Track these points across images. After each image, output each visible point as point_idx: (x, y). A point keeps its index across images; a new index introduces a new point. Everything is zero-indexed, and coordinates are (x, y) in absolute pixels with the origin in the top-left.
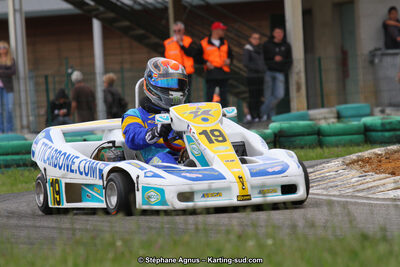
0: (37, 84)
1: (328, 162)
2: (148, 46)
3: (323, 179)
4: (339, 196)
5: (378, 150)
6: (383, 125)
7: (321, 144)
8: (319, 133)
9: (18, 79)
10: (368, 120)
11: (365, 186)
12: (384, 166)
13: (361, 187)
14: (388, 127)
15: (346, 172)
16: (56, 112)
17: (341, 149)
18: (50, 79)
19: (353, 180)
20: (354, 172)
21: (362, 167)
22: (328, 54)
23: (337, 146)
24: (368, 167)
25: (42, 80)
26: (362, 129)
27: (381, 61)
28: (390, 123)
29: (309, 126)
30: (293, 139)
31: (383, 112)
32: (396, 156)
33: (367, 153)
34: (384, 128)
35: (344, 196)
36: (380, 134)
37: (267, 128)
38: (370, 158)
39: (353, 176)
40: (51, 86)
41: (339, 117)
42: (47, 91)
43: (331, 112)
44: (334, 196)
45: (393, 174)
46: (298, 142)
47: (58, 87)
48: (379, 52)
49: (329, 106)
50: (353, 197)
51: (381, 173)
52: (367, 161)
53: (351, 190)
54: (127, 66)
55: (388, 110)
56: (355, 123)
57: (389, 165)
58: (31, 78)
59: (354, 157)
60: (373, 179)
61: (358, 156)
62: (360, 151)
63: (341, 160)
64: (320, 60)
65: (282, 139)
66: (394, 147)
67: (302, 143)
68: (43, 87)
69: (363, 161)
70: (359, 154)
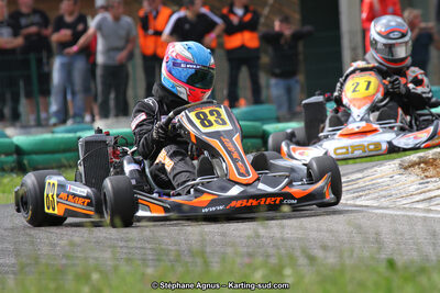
1: (381, 165)
3: (374, 187)
4: (394, 208)
11: (427, 195)
13: (422, 197)
15: (403, 177)
19: (412, 188)
20: (413, 178)
21: (424, 170)
24: (431, 172)
35: (399, 209)
38: (435, 160)
39: (411, 182)
44: (386, 208)
50: (411, 209)
52: (431, 163)
53: (409, 201)
59: (414, 158)
60: (436, 186)
61: (420, 157)
63: (397, 161)
69: (426, 163)
70: (421, 154)
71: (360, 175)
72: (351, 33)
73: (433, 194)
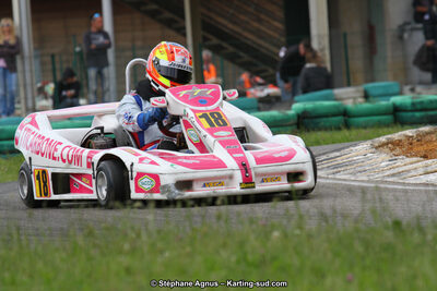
0: (43, 64)
1: (356, 145)
2: (162, 21)
3: (351, 163)
4: (368, 181)
5: (410, 132)
6: (413, 104)
7: (348, 126)
8: (345, 113)
9: (23, 58)
10: (397, 100)
11: (396, 171)
12: (415, 149)
13: (391, 172)
14: (419, 107)
15: (375, 156)
16: (64, 93)
17: (369, 131)
18: (57, 58)
19: (382, 164)
20: (383, 156)
21: (392, 150)
22: (354, 28)
23: (365, 128)
24: (398, 150)
25: (48, 59)
26: (392, 109)
27: (410, 36)
28: (421, 103)
29: (335, 106)
30: (318, 120)
31: (413, 90)
32: (428, 138)
33: (397, 135)
34: (415, 107)
35: (372, 182)
36: (410, 114)
37: (289, 108)
38: (400, 141)
39: (382, 159)
40: (58, 66)
41: (366, 96)
42: (54, 70)
43: (358, 91)
44: (362, 181)
45: (425, 157)
46: (322, 123)
47: (65, 66)
48: (408, 27)
49: (356, 85)
50: (383, 182)
51: (412, 156)
52: (398, 144)
53: (380, 175)
54: (139, 43)
55: (419, 89)
56: (383, 103)
57: (421, 148)
58: (36, 57)
59: (383, 139)
60: (404, 163)
61: (388, 139)
62: (390, 133)
63: (369, 142)
64: (345, 35)
65: (306, 120)
66: (426, 129)
67: (328, 124)
68: (49, 67)
69: (392, 143)
70: (389, 136)
71: (338, 154)
72: (319, 36)
73: (401, 169)
